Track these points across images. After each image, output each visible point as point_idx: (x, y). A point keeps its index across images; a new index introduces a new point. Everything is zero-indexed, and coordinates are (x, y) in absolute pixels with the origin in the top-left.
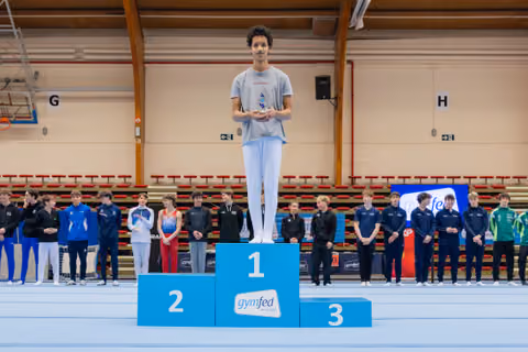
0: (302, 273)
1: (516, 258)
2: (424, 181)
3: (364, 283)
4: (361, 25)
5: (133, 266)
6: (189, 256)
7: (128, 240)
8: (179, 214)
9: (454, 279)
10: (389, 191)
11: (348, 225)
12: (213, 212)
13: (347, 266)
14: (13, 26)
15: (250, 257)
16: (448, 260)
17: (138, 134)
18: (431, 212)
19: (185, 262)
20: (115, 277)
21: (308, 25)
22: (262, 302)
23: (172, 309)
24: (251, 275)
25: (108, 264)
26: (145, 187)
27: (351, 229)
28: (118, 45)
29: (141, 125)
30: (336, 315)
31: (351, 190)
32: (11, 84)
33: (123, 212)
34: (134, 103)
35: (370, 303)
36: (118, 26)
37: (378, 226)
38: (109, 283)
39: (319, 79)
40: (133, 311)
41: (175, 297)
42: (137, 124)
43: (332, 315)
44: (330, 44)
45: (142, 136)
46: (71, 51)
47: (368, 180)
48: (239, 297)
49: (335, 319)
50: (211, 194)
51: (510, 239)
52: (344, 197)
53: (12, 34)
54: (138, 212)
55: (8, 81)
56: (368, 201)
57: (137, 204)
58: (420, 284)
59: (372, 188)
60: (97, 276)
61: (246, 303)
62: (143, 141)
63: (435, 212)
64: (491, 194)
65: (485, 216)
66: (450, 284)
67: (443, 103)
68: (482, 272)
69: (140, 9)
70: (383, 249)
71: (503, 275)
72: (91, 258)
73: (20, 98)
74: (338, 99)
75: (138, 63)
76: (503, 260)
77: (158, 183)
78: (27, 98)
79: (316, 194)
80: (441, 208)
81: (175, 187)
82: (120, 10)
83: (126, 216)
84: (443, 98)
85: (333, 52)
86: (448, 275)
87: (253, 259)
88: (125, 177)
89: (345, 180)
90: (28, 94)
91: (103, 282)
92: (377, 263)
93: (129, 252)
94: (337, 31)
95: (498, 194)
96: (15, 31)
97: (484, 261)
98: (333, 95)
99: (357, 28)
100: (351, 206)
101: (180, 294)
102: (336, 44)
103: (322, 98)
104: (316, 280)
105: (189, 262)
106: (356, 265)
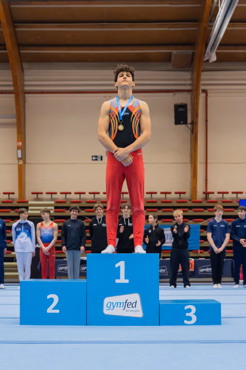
0: (161, 277)
3: (215, 286)
4: (214, 58)
5: (17, 271)
6: (66, 262)
7: (12, 249)
8: (55, 225)
10: (238, 205)
11: (203, 234)
13: (202, 270)
15: (117, 266)
19: (61, 268)
21: (167, 59)
22: (127, 304)
23: (50, 310)
24: (117, 281)
26: (27, 202)
27: (205, 238)
28: (1, 78)
29: (23, 148)
30: (191, 314)
31: (205, 204)
33: (7, 225)
34: (14, 131)
35: (220, 304)
36: (2, 61)
37: (228, 236)
39: (177, 107)
40: (16, 311)
41: (52, 300)
42: (19, 148)
43: (187, 314)
44: (187, 75)
45: (23, 158)
47: (221, 195)
48: (107, 300)
49: (190, 319)
50: (83, 208)
52: (199, 210)
54: (20, 225)
59: (223, 202)
61: (113, 305)
62: (25, 162)
69: (20, 45)
70: (232, 255)
74: (194, 124)
75: (19, 93)
77: (38, 199)
79: (175, 208)
81: (53, 202)
82: (2, 46)
83: (10, 228)
85: (190, 82)
87: (119, 267)
88: (9, 194)
89: (200, 195)
92: (227, 267)
93: (13, 259)
94: (193, 64)
98: (189, 121)
99: (211, 61)
100: (206, 217)
101: (56, 298)
102: (192, 74)
103: (180, 124)
104: (173, 283)
105: (66, 268)
106: (209, 270)
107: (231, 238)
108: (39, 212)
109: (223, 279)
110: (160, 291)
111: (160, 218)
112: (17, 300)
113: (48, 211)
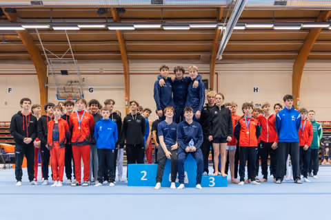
4: (221, 58)
14: (74, 59)
17: (126, 104)
21: (198, 58)
23: (142, 179)
28: (118, 67)
29: (128, 100)
34: (123, 93)
36: (118, 59)
41: (143, 174)
42: (126, 100)
43: (211, 182)
44: (208, 66)
45: (128, 105)
46: (98, 69)
49: (211, 184)
53: (73, 62)
55: (72, 82)
67: (256, 91)
69: (127, 51)
73: (77, 89)
75: (127, 74)
78: (79, 89)
82: (119, 52)
84: (256, 89)
85: (209, 69)
90: (79, 87)
94: (211, 60)
98: (209, 87)
99: (219, 59)
101: (145, 173)
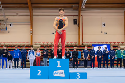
0: (70, 66)
1: (122, 62)
2: (100, 44)
4: (84, 7)
5: (29, 64)
6: (43, 62)
8: (41, 51)
9: (107, 67)
10: (91, 46)
12: (49, 51)
13: (82, 64)
14: (2, 7)
15: (57, 62)
16: (106, 63)
17: (31, 33)
18: (101, 51)
19: (42, 63)
20: (25, 67)
21: (72, 7)
22: (60, 73)
23: (38, 75)
24: (57, 66)
25: (24, 64)
26: (33, 45)
27: (82, 55)
28: (27, 12)
29: (32, 31)
31: (82, 46)
32: (1, 21)
33: (27, 51)
34: (30, 26)
36: (27, 8)
37: (88, 54)
38: (23, 69)
39: (74, 20)
40: (29, 75)
41: (39, 72)
42: (31, 31)
43: (77, 76)
45: (32, 33)
46: (16, 13)
47: (86, 43)
48: (55, 72)
49: (78, 77)
51: (121, 57)
52: (80, 47)
53: (1, 10)
54: (31, 51)
56: (86, 49)
57: (30, 49)
58: (99, 68)
59: (87, 45)
60: (21, 67)
61: (56, 73)
62: (32, 34)
63: (102, 51)
64: (116, 47)
65: (114, 52)
66: (106, 68)
67: (104, 25)
68: (114, 65)
69: (32, 4)
70: (90, 60)
71: (119, 66)
72: (20, 62)
73: (3, 24)
74: (79, 24)
75: (31, 16)
76: (119, 63)
77: (36, 44)
78: (5, 24)
79: (74, 47)
80: (104, 50)
81: (40, 45)
82: (27, 4)
84: (104, 24)
85: (78, 13)
86: (106, 66)
89: (81, 44)
90: (5, 23)
91: (22, 68)
92: (89, 63)
93: (29, 61)
94: (78, 8)
95: (117, 47)
96: (2, 9)
97: (115, 63)
98: (78, 23)
99: (83, 8)
100: (82, 49)
101: (40, 71)
102: (78, 11)
103: (75, 24)
104: (74, 68)
105: (43, 63)
106: (83, 64)
107: (89, 55)
108: (36, 48)
109: (88, 67)
110: (70, 70)
111: (70, 50)
112: (29, 72)
113: (39, 48)
